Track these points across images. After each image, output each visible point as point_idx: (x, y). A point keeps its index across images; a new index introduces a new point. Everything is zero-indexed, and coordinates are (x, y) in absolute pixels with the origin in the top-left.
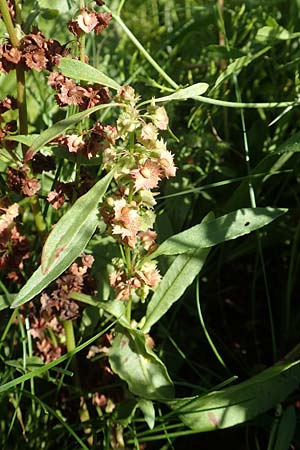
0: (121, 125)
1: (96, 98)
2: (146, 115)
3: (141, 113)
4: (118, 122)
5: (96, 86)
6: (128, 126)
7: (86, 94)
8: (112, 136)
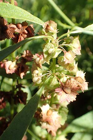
0: (47, 53)
1: (24, 33)
2: (64, 44)
3: (60, 43)
4: (44, 50)
5: (24, 24)
6: (53, 54)
7: (17, 30)
8: (40, 62)
